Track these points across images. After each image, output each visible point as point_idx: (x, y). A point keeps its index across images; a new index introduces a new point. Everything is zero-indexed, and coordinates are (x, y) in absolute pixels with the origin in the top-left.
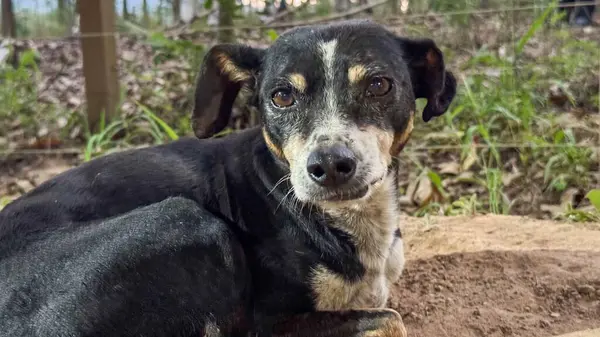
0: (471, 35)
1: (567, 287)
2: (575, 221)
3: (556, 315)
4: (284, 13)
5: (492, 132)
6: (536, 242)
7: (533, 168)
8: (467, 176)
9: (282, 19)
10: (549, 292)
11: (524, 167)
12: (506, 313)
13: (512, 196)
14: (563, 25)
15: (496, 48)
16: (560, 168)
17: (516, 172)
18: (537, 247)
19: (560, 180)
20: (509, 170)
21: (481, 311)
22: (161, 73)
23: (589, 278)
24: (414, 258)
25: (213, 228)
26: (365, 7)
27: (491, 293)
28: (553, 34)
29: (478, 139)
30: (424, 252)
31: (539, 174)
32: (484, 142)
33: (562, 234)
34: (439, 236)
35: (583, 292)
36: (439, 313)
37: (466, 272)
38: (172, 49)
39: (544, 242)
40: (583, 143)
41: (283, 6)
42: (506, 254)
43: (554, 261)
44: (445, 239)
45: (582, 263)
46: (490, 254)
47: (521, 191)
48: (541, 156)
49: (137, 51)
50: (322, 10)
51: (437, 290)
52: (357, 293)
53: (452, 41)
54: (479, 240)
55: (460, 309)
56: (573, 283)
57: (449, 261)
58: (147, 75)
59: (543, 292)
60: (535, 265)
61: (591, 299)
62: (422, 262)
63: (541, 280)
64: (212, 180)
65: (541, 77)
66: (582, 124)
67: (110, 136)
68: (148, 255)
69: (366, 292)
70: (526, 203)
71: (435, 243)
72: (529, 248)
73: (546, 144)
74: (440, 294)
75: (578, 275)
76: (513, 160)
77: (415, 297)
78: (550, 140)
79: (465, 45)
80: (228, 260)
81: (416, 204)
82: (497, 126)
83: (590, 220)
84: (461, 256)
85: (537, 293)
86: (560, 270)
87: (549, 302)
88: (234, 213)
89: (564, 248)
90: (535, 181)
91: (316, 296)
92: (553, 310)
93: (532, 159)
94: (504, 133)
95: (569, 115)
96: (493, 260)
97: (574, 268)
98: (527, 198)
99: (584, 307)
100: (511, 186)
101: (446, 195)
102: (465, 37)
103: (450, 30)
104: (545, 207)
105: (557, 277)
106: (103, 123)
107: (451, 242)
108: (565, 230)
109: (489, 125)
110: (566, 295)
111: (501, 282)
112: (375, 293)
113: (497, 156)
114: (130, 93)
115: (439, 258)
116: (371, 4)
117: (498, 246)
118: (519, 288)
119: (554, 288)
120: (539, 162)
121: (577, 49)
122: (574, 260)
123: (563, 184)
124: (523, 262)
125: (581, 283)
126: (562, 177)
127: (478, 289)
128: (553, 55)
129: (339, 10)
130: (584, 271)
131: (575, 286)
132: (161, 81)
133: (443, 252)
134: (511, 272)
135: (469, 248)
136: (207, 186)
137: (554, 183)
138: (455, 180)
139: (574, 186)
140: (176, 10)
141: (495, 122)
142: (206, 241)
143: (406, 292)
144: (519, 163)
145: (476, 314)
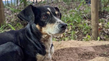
0: (70, 6)
1: (83, 53)
2: (86, 41)
3: (82, 59)
4: (37, 3)
5: (74, 24)
6: (79, 45)
7: (81, 30)
8: (69, 32)
9: (37, 4)
10: (80, 54)
11: (79, 30)
12: (72, 59)
13: (77, 36)
14: (86, 4)
15: (75, 9)
16: (85, 30)
17: (78, 31)
18: (79, 46)
19: (85, 32)
20: (77, 31)
21: (68, 59)
22: (14, 15)
23: (87, 51)
24: (57, 49)
25: (17, 48)
26: (52, 2)
27: (70, 55)
28: (84, 6)
29: (71, 25)
30: (59, 48)
31: (82, 31)
32: (72, 26)
33: (83, 43)
34: (62, 45)
35: (86, 54)
36: (61, 60)
37: (66, 52)
38: (15, 11)
39: (80, 45)
40: (89, 25)
41: (37, 2)
42: (73, 48)
43: (81, 49)
44: (63, 45)
45: (86, 49)
46: (71, 48)
47: (79, 34)
48: (82, 28)
49: (9, 11)
50: (44, 2)
51: (61, 55)
52: (45, 57)
53: (67, 7)
54: (69, 45)
55: (65, 59)
57: (63, 49)
58: (11, 16)
59: (79, 55)
60: (78, 50)
61: (88, 55)
63: (79, 52)
64: (16, 38)
65: (83, 14)
66: (89, 22)
67: (3, 28)
68: (3, 54)
69: (47, 57)
70: (80, 37)
71: (61, 46)
72: (77, 46)
73: (83, 26)
74: (61, 56)
75: (85, 51)
76: (77, 29)
77: (57, 57)
78: (84, 25)
79: (69, 8)
80: (19, 54)
81: (60, 38)
82: (75, 23)
83: (88, 41)
84: (65, 48)
85: (78, 55)
86: (82, 50)
87: (80, 56)
88: (21, 44)
89: (83, 46)
90: (81, 32)
91: (37, 59)
92: (81, 58)
93: (81, 29)
94: (76, 24)
95: (87, 20)
96: (71, 49)
97: (85, 50)
98: (80, 36)
99: (86, 57)
100: (77, 33)
101: (66, 36)
102: (69, 7)
103: (67, 5)
104: (83, 37)
105: (82, 52)
106: (2, 25)
107: (64, 46)
108: (84, 42)
109: (73, 23)
110: (83, 55)
111: (72, 53)
112: (48, 57)
113: (75, 28)
114: (8, 19)
115: (61, 49)
116: (53, 1)
117: (72, 46)
118: (75, 54)
119: (81, 54)
120: (82, 29)
121: (89, 8)
122: (85, 48)
123: (86, 33)
124: (76, 49)
125: (86, 52)
126: (86, 32)
127: (68, 55)
128: (85, 9)
129: (47, 2)
130: (87, 50)
131: (85, 53)
132: (14, 17)
134: (74, 51)
135: (67, 47)
136: (16, 39)
137: (85, 33)
138: (67, 33)
139: (88, 33)
140: (17, 3)
141: (74, 22)
142: (15, 50)
143: (56, 56)
144: (78, 29)
145: (67, 59)
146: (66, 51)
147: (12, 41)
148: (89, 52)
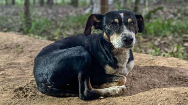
23: (183, 75)
27: (158, 76)
30: (148, 65)
34: (153, 61)
35: (180, 79)
36: (142, 79)
42: (167, 67)
43: (177, 70)
44: (155, 62)
45: (184, 71)
46: (163, 67)
51: (146, 73)
54: (163, 63)
56: (178, 76)
57: (153, 67)
59: (170, 78)
61: (181, 81)
62: (146, 67)
63: (172, 75)
71: (152, 63)
74: (146, 75)
77: (140, 74)
85: (169, 77)
86: (178, 73)
92: (170, 82)
97: (182, 73)
105: (176, 74)
110: (175, 79)
111: (162, 74)
115: (151, 66)
119: (173, 77)
122: (182, 71)
124: (171, 70)
127: (155, 75)
133: (153, 65)
135: (159, 65)
145: (150, 80)
146: (155, 70)
147: (83, 46)
148: (185, 77)
